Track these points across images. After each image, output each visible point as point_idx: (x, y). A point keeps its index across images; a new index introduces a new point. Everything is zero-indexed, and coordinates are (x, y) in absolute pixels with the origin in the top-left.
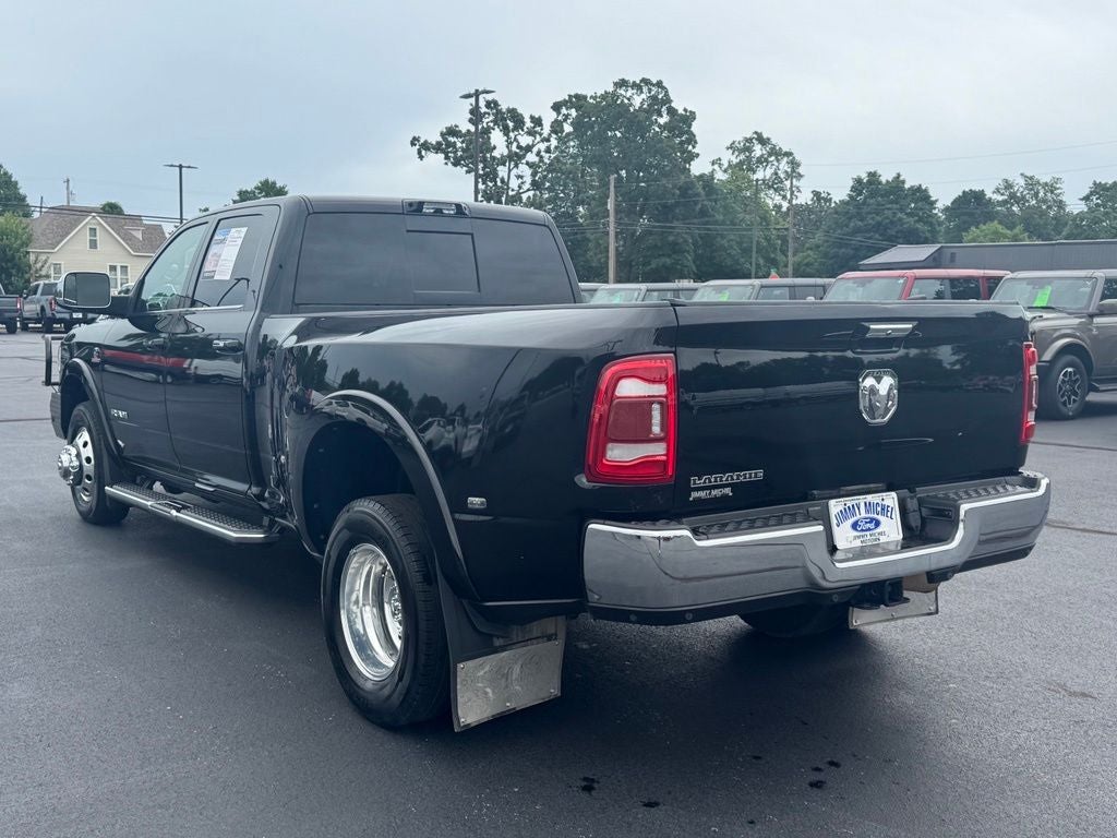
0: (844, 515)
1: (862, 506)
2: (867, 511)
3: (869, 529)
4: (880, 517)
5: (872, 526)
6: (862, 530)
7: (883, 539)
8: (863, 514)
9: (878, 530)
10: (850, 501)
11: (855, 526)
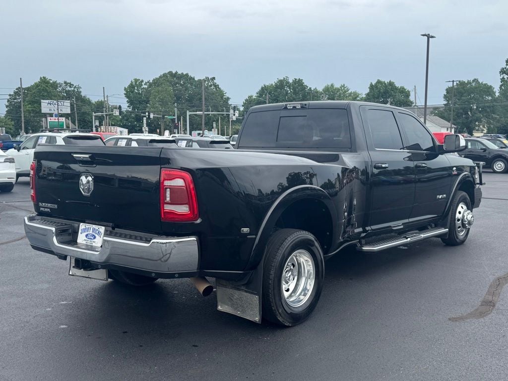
0: (84, 230)
1: (92, 229)
2: (93, 232)
3: (91, 239)
4: (96, 235)
5: (92, 238)
6: (89, 238)
7: (94, 244)
8: (91, 232)
9: (94, 240)
10: (88, 226)
11: (87, 236)
